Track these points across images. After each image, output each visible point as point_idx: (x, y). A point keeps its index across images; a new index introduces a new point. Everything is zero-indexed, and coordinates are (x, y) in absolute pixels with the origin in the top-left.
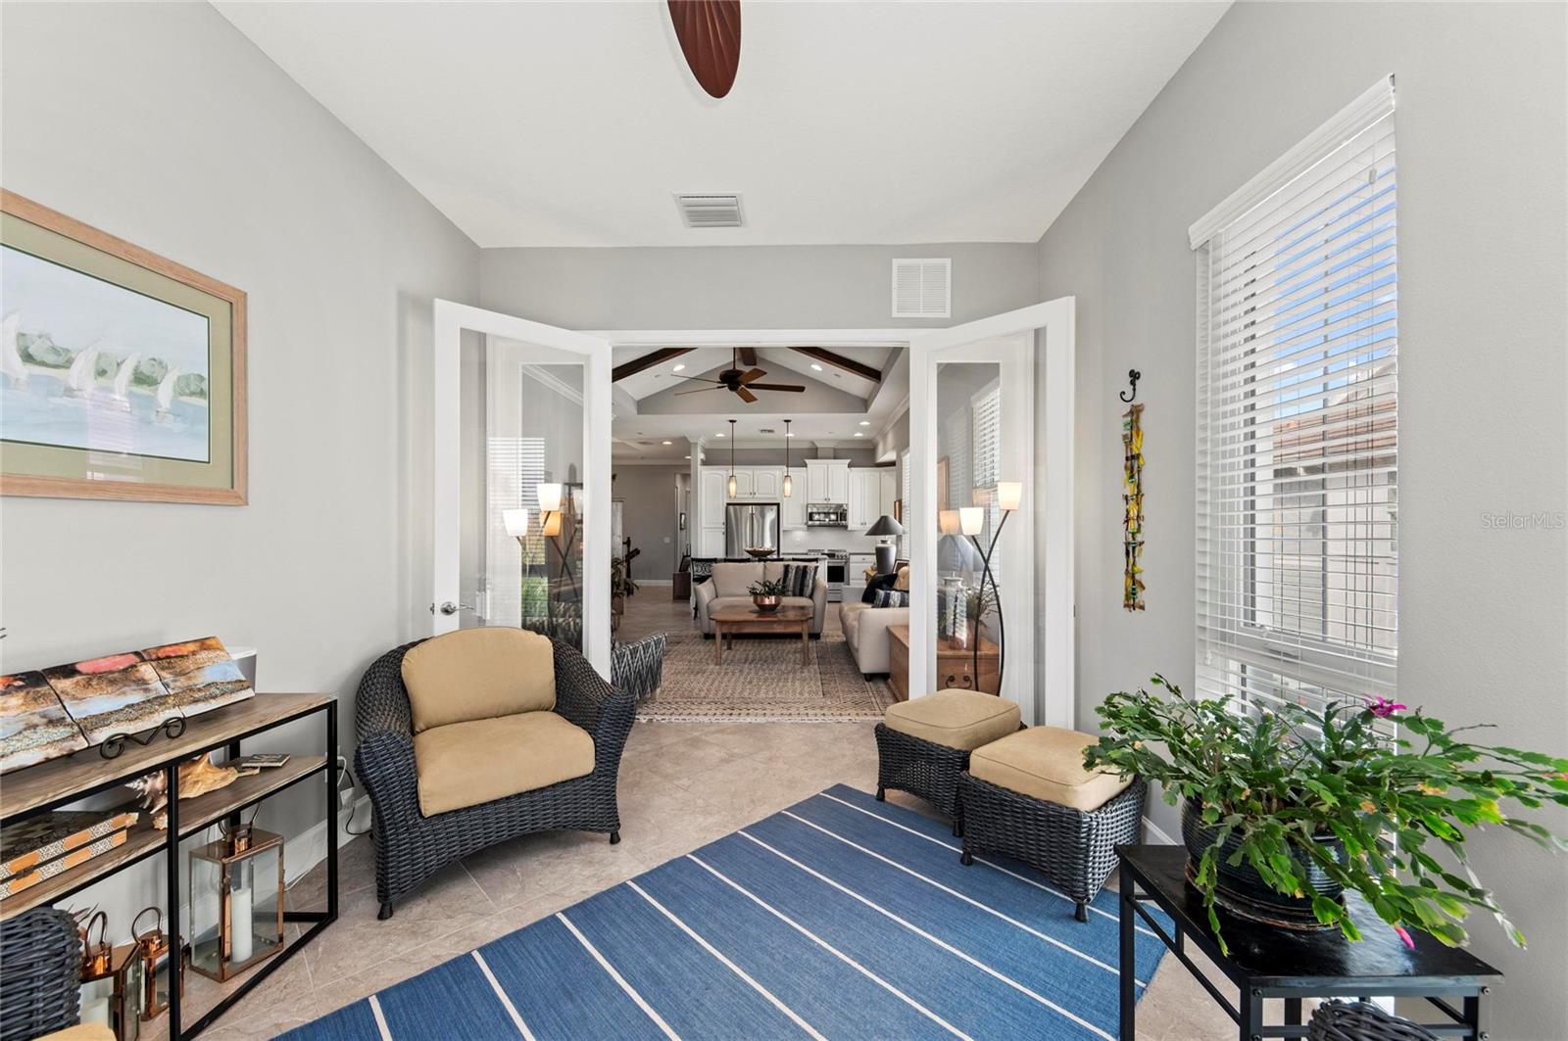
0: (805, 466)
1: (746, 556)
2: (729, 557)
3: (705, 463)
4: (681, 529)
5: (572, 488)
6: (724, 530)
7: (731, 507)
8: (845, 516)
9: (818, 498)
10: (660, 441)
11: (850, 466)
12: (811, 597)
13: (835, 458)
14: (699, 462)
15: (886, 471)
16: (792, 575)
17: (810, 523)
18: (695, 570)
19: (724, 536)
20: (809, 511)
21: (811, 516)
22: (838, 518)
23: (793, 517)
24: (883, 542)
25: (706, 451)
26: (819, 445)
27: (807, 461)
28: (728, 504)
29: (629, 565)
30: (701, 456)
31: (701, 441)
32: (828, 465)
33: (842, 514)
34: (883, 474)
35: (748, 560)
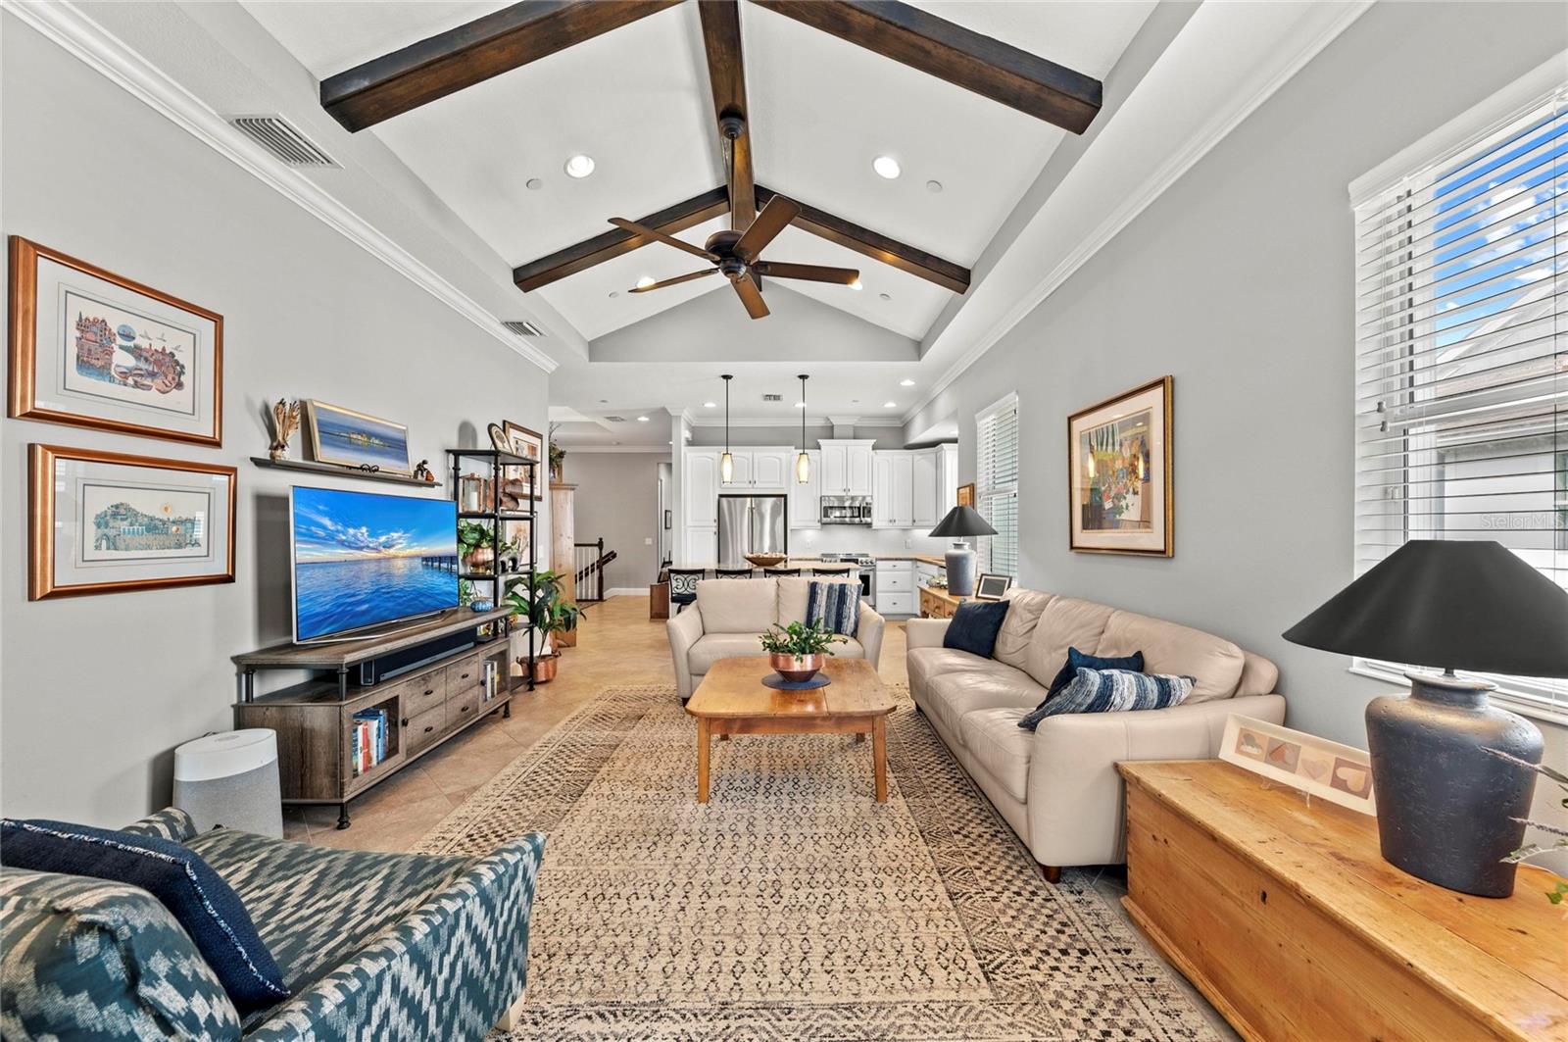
0: (819, 447)
1: (747, 566)
2: (723, 567)
3: (691, 443)
4: (666, 528)
5: (461, 458)
6: (716, 530)
7: (724, 500)
8: (869, 512)
9: (834, 489)
10: (632, 416)
11: (874, 448)
12: (854, 634)
13: (855, 438)
14: (683, 442)
15: (921, 454)
16: (822, 599)
17: (825, 520)
18: (677, 586)
19: (716, 537)
20: (824, 505)
21: (826, 511)
22: (860, 514)
23: (803, 512)
24: (958, 546)
25: (693, 429)
26: (835, 421)
27: (821, 441)
28: (721, 496)
29: (601, 572)
30: (686, 434)
31: (686, 414)
32: (847, 446)
33: (866, 510)
34: (917, 457)
35: (749, 572)
